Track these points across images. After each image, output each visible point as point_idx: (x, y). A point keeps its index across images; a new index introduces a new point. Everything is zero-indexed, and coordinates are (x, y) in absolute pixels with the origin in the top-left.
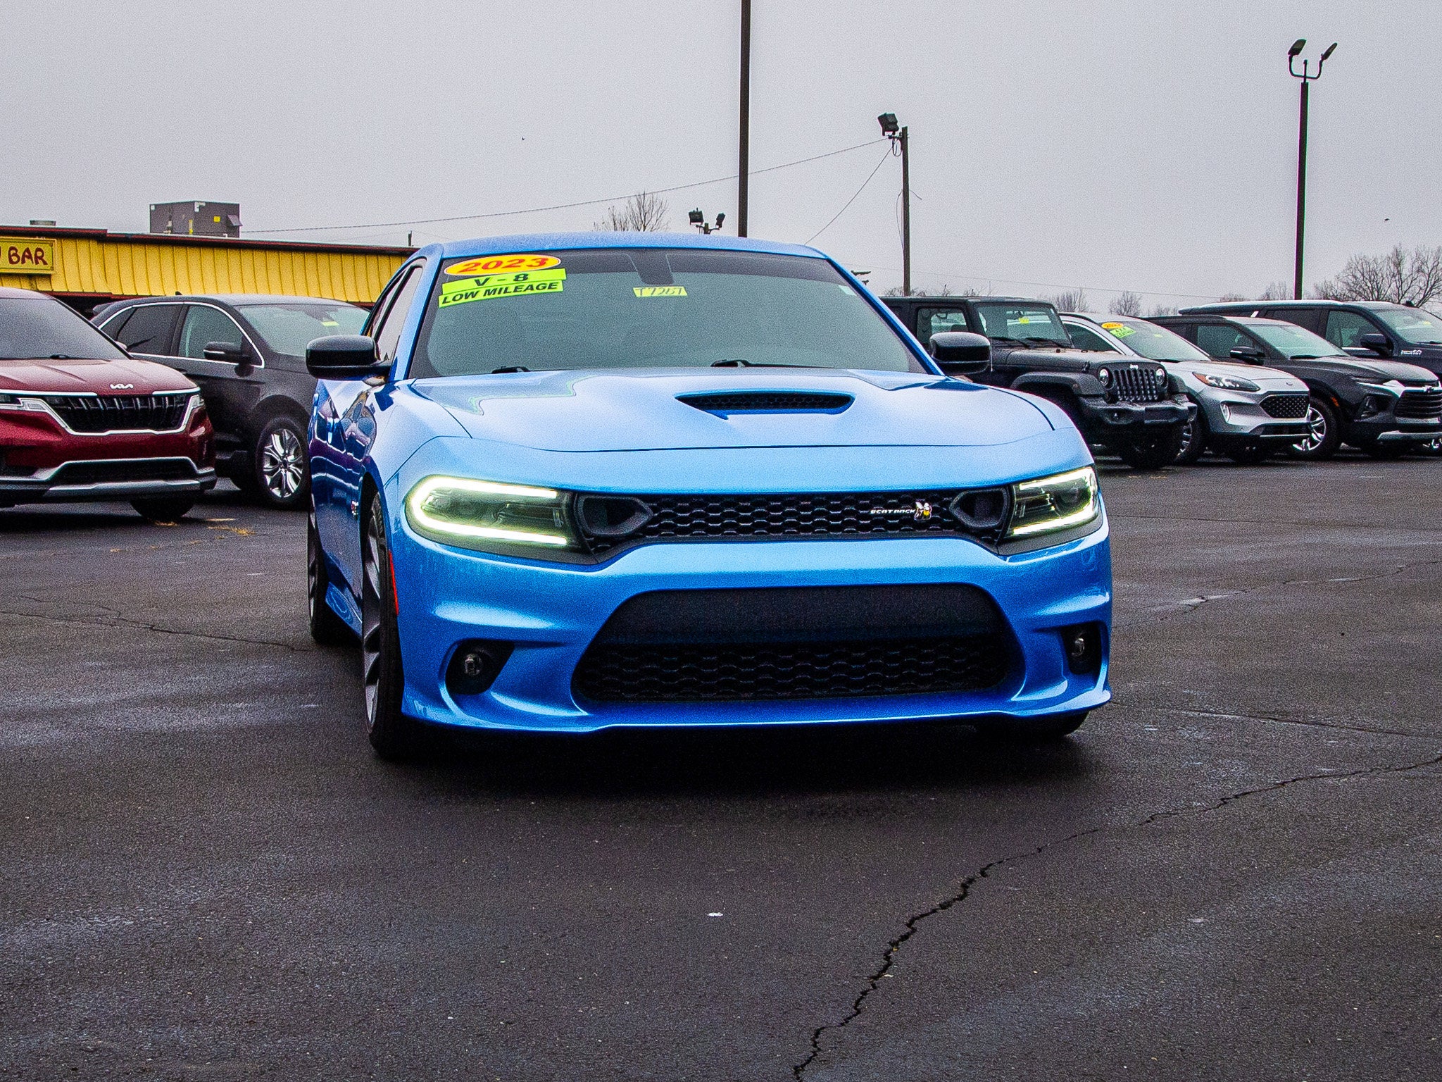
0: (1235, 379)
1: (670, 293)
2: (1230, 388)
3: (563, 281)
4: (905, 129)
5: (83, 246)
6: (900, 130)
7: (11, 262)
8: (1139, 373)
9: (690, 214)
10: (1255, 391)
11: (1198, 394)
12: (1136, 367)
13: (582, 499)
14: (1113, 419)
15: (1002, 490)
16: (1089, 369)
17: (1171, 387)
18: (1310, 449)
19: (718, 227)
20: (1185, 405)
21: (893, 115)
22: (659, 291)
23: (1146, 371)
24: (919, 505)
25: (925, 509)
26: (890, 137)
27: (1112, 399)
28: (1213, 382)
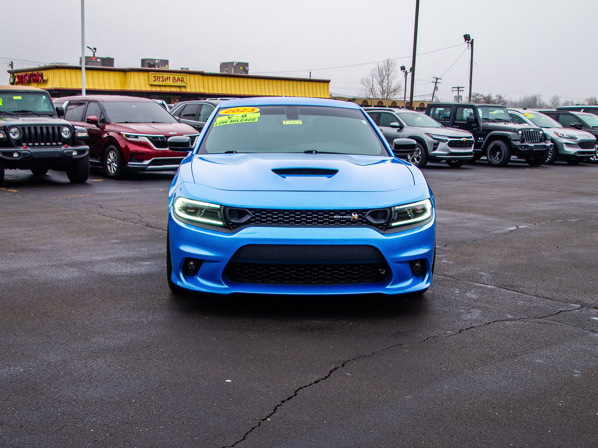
0: (569, 135)
1: (296, 123)
2: (567, 138)
3: (258, 118)
4: (473, 40)
5: (197, 77)
6: (471, 40)
7: (173, 82)
8: (533, 132)
9: (401, 67)
10: (576, 139)
11: (555, 140)
12: (532, 130)
13: (228, 209)
14: (522, 148)
15: (388, 209)
16: (515, 131)
17: (545, 137)
18: (596, 160)
19: (410, 72)
20: (549, 144)
21: (469, 35)
22: (292, 122)
23: (536, 131)
24: (353, 215)
25: (355, 216)
26: (467, 43)
27: (523, 141)
28: (561, 135)
